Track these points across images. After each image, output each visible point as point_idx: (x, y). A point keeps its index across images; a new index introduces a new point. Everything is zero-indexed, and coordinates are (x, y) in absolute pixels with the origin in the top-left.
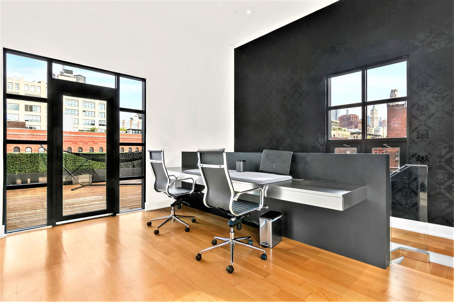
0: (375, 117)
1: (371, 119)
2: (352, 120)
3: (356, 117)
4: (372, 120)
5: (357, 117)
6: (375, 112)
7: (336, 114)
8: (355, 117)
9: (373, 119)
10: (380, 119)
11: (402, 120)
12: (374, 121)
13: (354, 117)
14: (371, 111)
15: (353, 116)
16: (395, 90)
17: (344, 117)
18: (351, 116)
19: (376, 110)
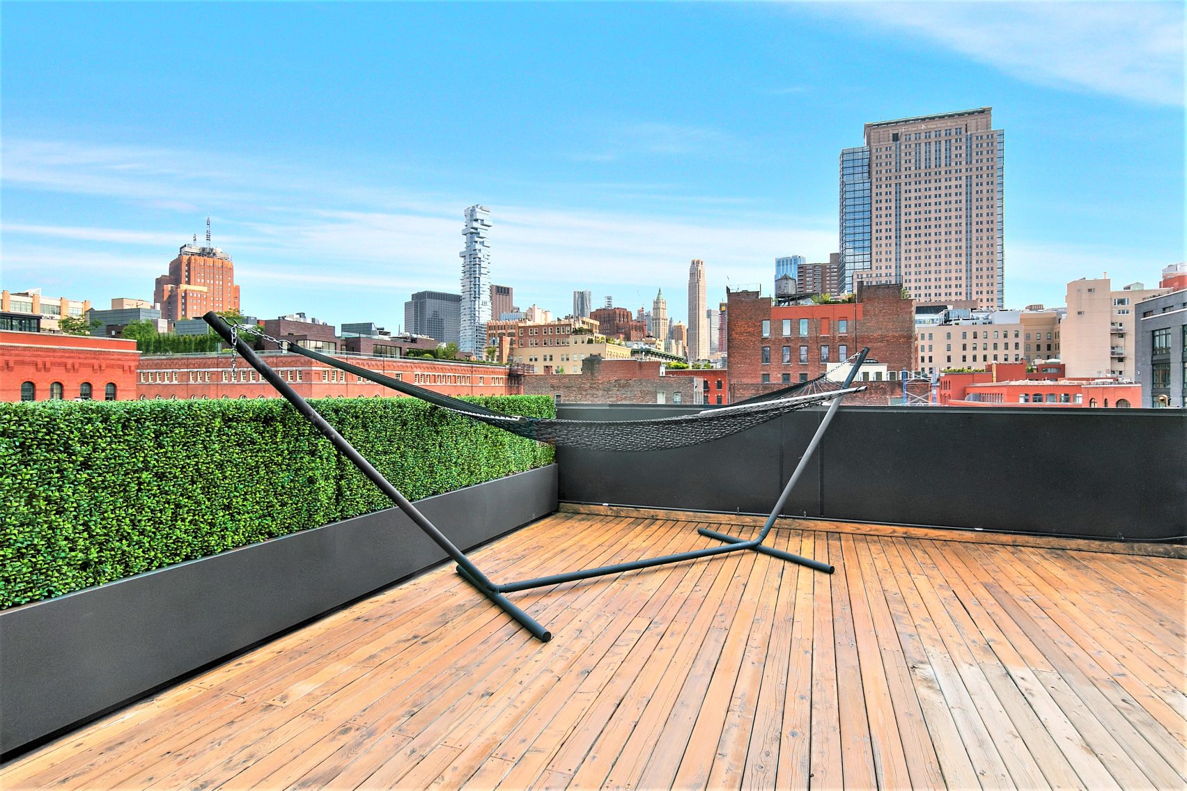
0: (662, 316)
1: (655, 321)
2: (620, 321)
3: (627, 315)
4: (656, 323)
5: (629, 314)
6: (661, 306)
7: (582, 304)
8: (626, 313)
9: (657, 321)
10: (671, 322)
11: (755, 326)
12: (659, 326)
13: (623, 315)
14: (654, 303)
15: (622, 313)
16: (698, 262)
17: (602, 312)
18: (618, 312)
19: (664, 301)
